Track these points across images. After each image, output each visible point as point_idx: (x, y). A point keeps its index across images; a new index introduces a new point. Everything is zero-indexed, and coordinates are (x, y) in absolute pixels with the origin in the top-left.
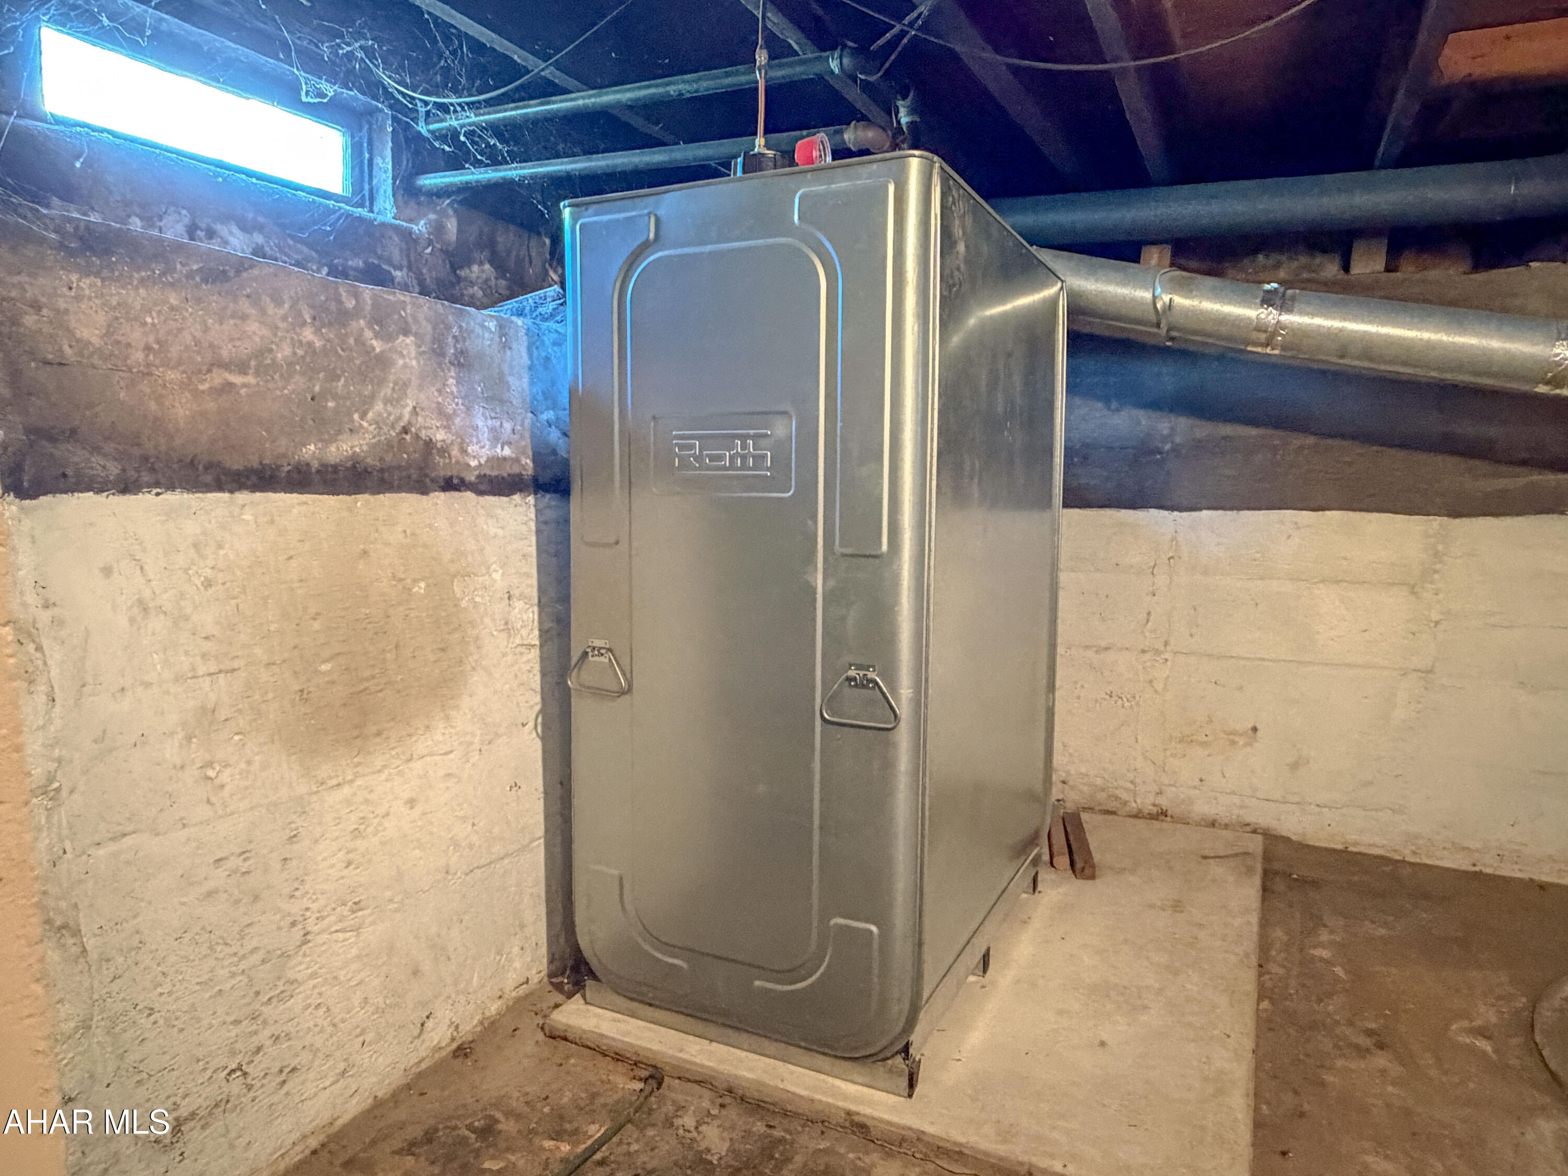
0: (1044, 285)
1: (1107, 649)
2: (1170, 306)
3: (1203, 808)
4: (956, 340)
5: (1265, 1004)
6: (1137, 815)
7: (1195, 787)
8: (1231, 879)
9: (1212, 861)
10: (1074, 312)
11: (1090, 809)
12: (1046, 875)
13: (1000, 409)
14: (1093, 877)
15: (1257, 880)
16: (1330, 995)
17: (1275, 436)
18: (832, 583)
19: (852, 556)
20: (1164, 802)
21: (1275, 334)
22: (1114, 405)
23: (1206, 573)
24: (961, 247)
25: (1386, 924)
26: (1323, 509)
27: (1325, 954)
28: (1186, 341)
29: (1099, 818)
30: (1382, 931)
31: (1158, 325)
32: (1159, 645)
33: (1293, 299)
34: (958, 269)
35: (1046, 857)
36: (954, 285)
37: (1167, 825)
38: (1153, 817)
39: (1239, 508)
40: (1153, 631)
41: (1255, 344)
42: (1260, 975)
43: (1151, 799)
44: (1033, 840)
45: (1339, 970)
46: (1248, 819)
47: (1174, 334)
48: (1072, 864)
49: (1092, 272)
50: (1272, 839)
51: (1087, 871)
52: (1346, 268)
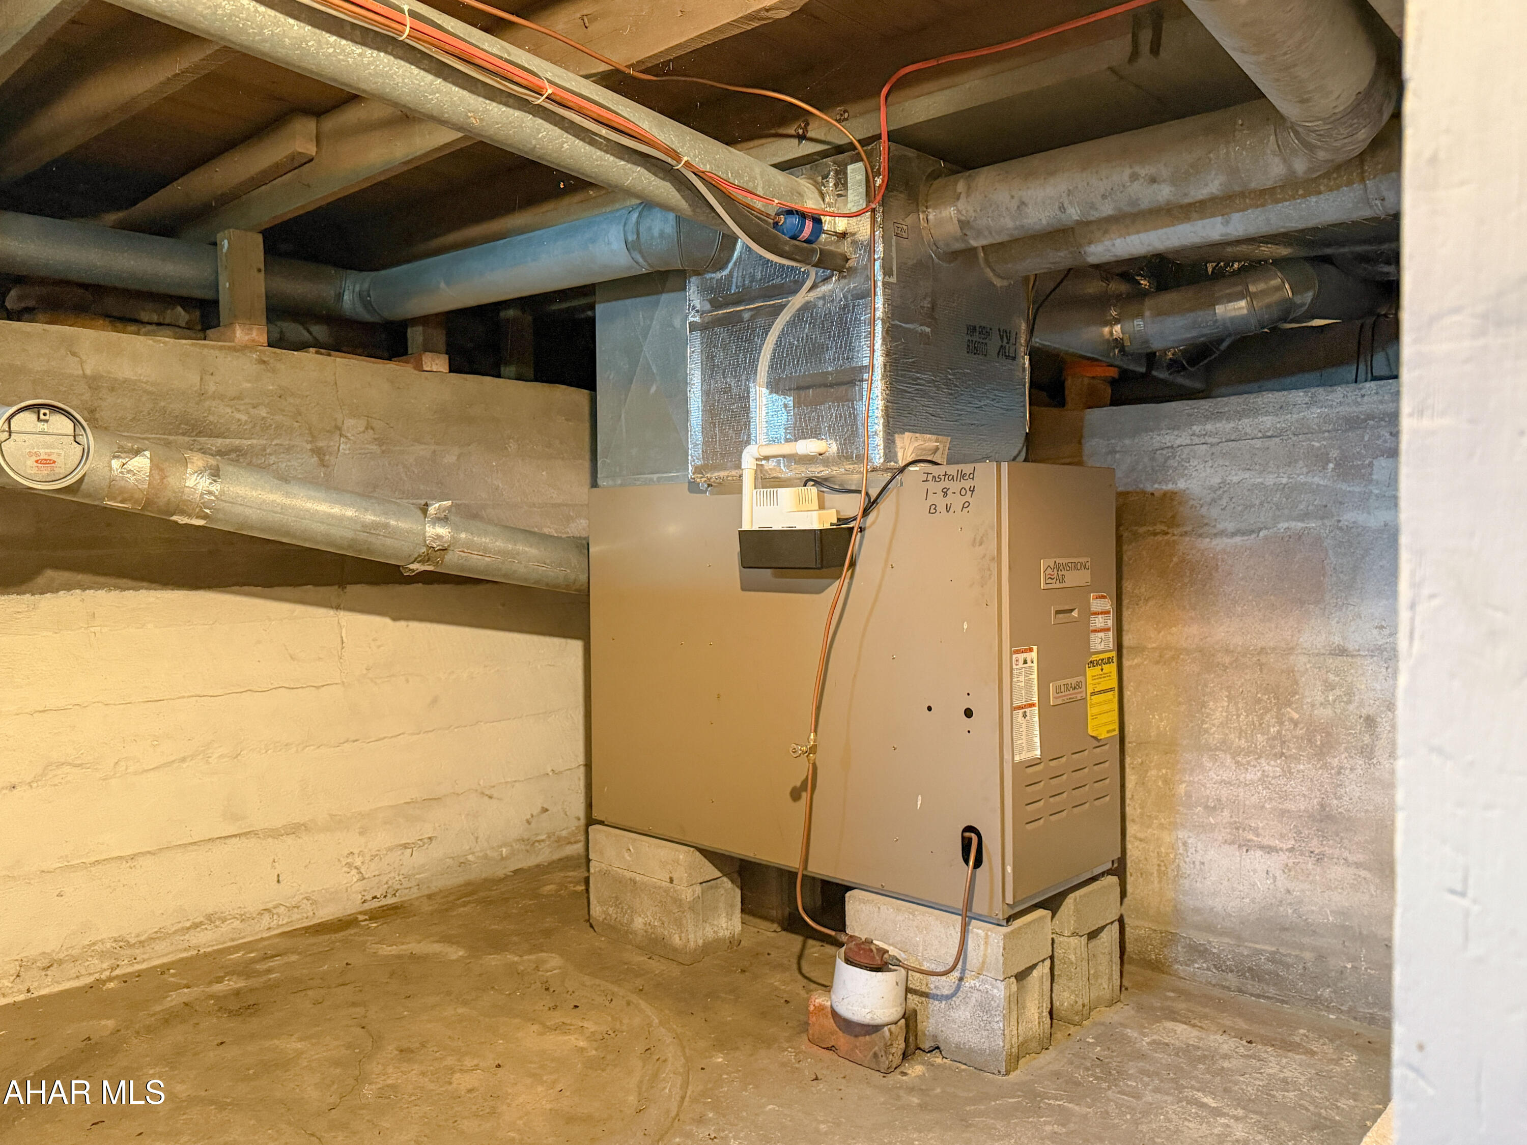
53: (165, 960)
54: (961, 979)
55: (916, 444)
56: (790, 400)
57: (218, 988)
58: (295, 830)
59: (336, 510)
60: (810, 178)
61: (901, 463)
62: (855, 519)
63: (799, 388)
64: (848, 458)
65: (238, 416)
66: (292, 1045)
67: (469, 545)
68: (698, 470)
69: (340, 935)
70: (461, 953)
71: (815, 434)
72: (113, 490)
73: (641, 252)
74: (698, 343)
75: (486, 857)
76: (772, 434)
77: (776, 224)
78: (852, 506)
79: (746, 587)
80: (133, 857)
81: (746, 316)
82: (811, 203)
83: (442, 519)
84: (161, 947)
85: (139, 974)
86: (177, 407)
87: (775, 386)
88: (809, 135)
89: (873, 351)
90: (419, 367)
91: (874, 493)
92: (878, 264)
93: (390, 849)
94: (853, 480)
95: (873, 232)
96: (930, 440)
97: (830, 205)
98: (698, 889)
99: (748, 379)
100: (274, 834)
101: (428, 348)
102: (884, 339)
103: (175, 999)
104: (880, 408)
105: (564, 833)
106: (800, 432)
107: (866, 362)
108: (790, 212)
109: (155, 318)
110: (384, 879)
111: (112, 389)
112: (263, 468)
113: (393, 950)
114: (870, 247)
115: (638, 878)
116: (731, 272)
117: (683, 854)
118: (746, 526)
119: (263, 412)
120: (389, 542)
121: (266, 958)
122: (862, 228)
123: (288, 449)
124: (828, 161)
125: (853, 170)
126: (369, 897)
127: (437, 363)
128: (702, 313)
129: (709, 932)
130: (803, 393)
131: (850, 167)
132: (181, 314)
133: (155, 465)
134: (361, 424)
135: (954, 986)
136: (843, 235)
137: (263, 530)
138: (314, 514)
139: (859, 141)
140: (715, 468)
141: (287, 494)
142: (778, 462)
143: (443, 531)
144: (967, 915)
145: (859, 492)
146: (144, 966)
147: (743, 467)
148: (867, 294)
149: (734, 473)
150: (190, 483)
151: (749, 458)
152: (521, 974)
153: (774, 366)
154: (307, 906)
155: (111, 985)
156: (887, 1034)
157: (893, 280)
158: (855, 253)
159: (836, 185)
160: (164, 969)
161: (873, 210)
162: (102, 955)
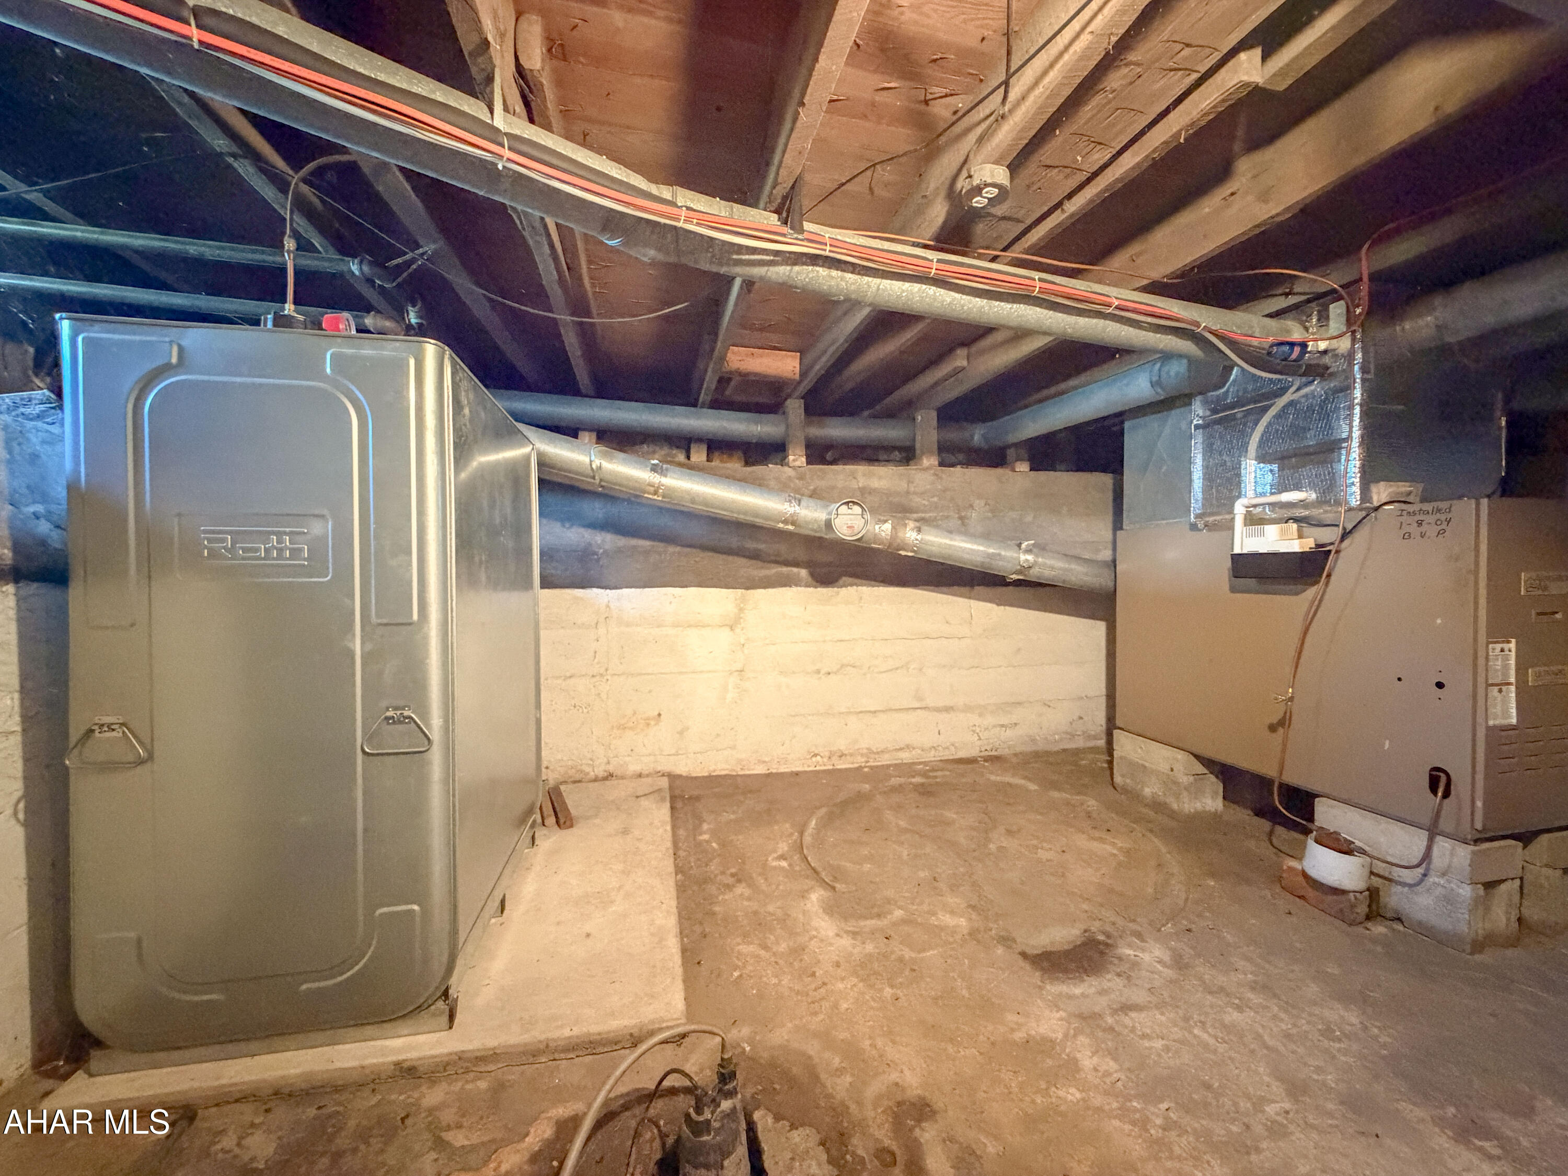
0: (522, 445)
1: (570, 677)
2: (600, 468)
3: (634, 768)
4: (463, 475)
5: (679, 877)
6: (596, 780)
7: (629, 755)
8: (654, 806)
9: (642, 798)
10: (541, 464)
11: (565, 782)
12: (540, 833)
13: (497, 521)
14: (571, 826)
15: (668, 805)
16: (711, 860)
17: (660, 546)
18: (369, 646)
19: (386, 625)
20: (611, 768)
21: (658, 488)
22: (567, 525)
23: (628, 625)
24: (466, 411)
25: (734, 813)
26: (686, 587)
27: (706, 837)
28: (611, 488)
29: (571, 786)
30: (732, 817)
31: (594, 478)
32: (602, 671)
33: (667, 469)
34: (465, 425)
35: (539, 820)
36: (462, 436)
37: (614, 782)
38: (605, 779)
39: (644, 587)
40: (598, 663)
41: (649, 493)
42: (675, 859)
43: (603, 767)
44: (530, 811)
45: (714, 845)
46: (659, 769)
47: (603, 484)
48: (558, 822)
49: (551, 441)
50: (673, 778)
51: (568, 823)
52: (688, 458)
53: (888, 763)
54: (1425, 875)
55: (1391, 490)
56: (1275, 467)
57: (913, 780)
58: (948, 709)
59: (975, 547)
60: (1294, 319)
61: (1376, 504)
62: (1332, 544)
63: (1283, 458)
64: (1327, 502)
65: (924, 502)
66: (950, 815)
67: (1045, 565)
68: (1197, 516)
69: (970, 766)
70: (1036, 787)
71: (1298, 487)
72: (876, 539)
73: (1162, 388)
74: (1201, 436)
75: (1046, 739)
76: (1259, 490)
77: (1269, 354)
78: (1328, 535)
79: (1233, 590)
80: (875, 712)
81: (1239, 416)
82: (1297, 335)
83: (1029, 551)
84: (886, 756)
85: (877, 767)
86: (896, 500)
87: (1262, 458)
88: (1295, 291)
89: (1351, 427)
90: (1014, 470)
91: (1349, 527)
92: (1356, 368)
93: (994, 726)
94: (1329, 518)
95: (1353, 344)
96: (1405, 486)
97: (1313, 334)
98: (1192, 779)
99: (1240, 456)
100: (938, 710)
101: (1019, 459)
102: (1361, 418)
103: (895, 781)
104: (1358, 466)
105: (1093, 733)
106: (1282, 487)
107: (1344, 435)
108: (1282, 344)
109: (885, 457)
110: (991, 741)
111: (870, 493)
112: (937, 527)
113: (998, 778)
114: (1350, 356)
115: (1147, 764)
116: (1229, 388)
117: (1180, 755)
118: (1237, 550)
119: (935, 499)
120: (1001, 563)
121: (933, 770)
122: (1344, 344)
123: (947, 517)
124: (1313, 304)
125: (1335, 308)
126: (983, 749)
127: (1023, 467)
128: (1203, 418)
129: (1198, 806)
130: (1286, 462)
131: (1331, 306)
132: (897, 455)
133: (894, 527)
134: (983, 503)
135: (1418, 879)
136: (1325, 352)
137: (939, 558)
138: (964, 549)
139: (1340, 286)
140: (1212, 514)
141: (951, 539)
142: (1264, 508)
143: (1030, 558)
144: (1433, 832)
145: (1337, 526)
146: (879, 764)
147: (1235, 512)
148: (1347, 389)
149: (1227, 517)
150: (908, 535)
151: (1240, 508)
152: (1074, 806)
153: (1262, 444)
154: (953, 748)
155: (866, 770)
156: (1353, 898)
157: (1369, 377)
158: (1335, 362)
159: (1319, 320)
160: (889, 766)
161: (1354, 332)
162: (862, 755)
